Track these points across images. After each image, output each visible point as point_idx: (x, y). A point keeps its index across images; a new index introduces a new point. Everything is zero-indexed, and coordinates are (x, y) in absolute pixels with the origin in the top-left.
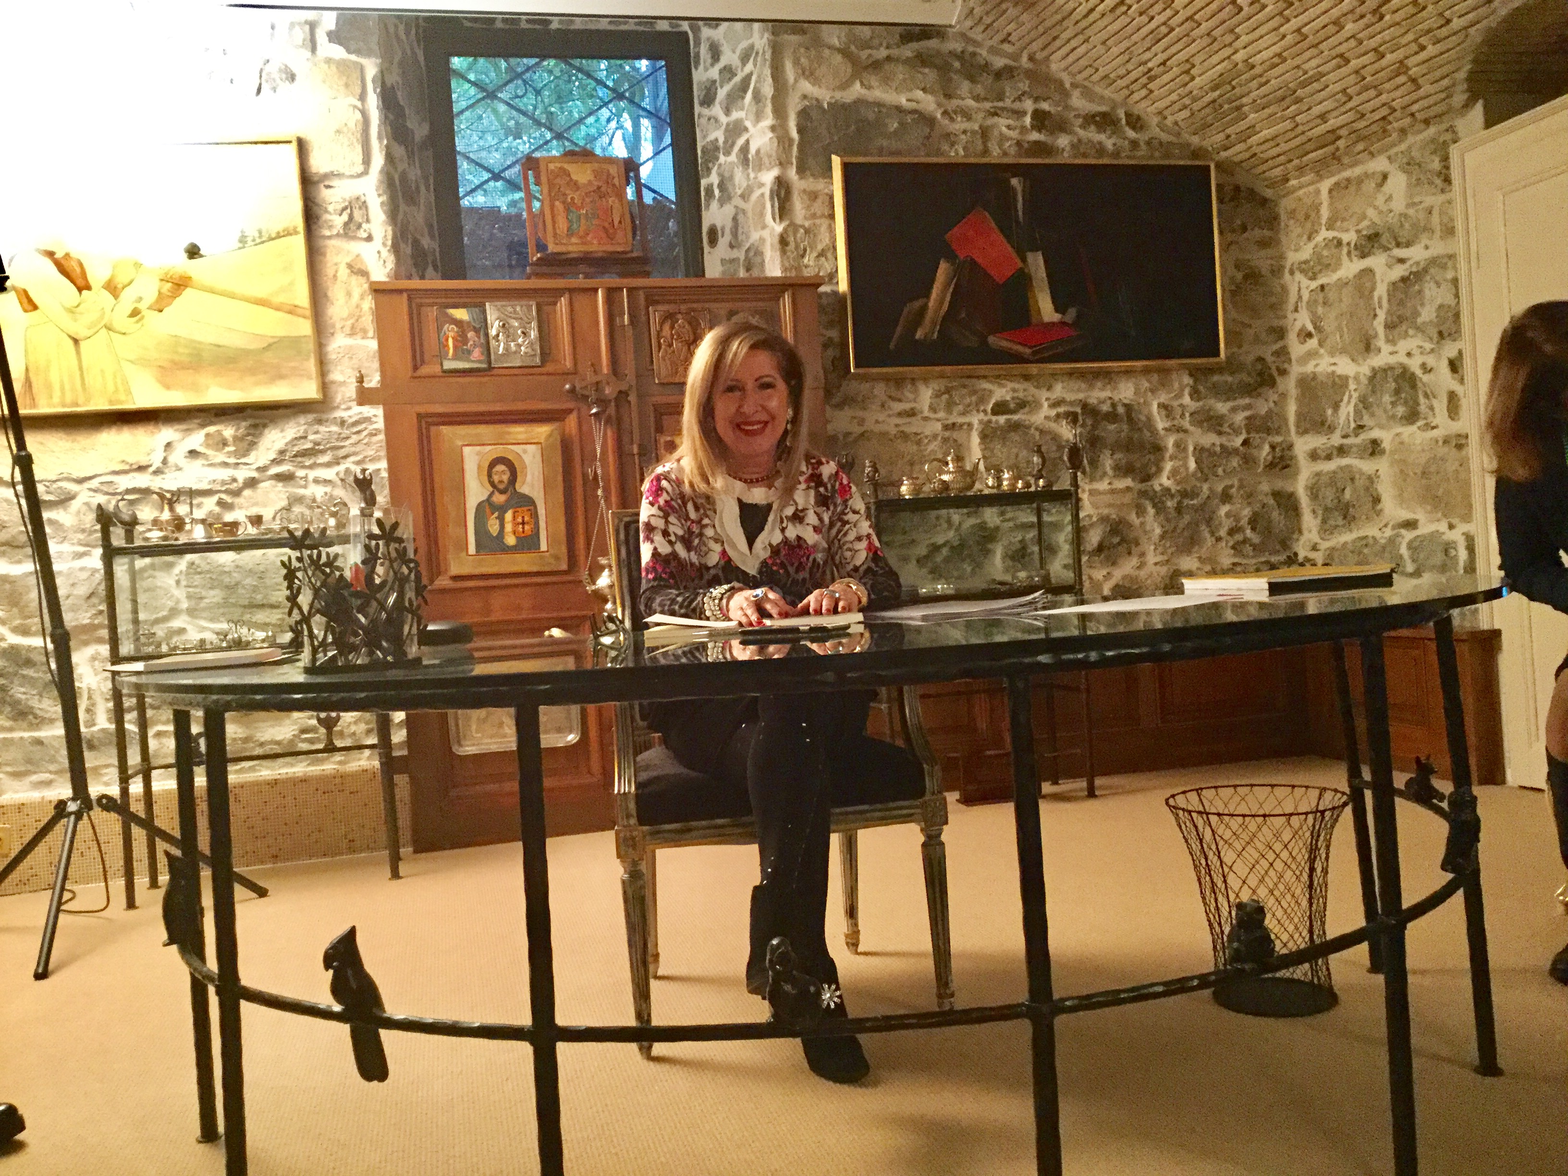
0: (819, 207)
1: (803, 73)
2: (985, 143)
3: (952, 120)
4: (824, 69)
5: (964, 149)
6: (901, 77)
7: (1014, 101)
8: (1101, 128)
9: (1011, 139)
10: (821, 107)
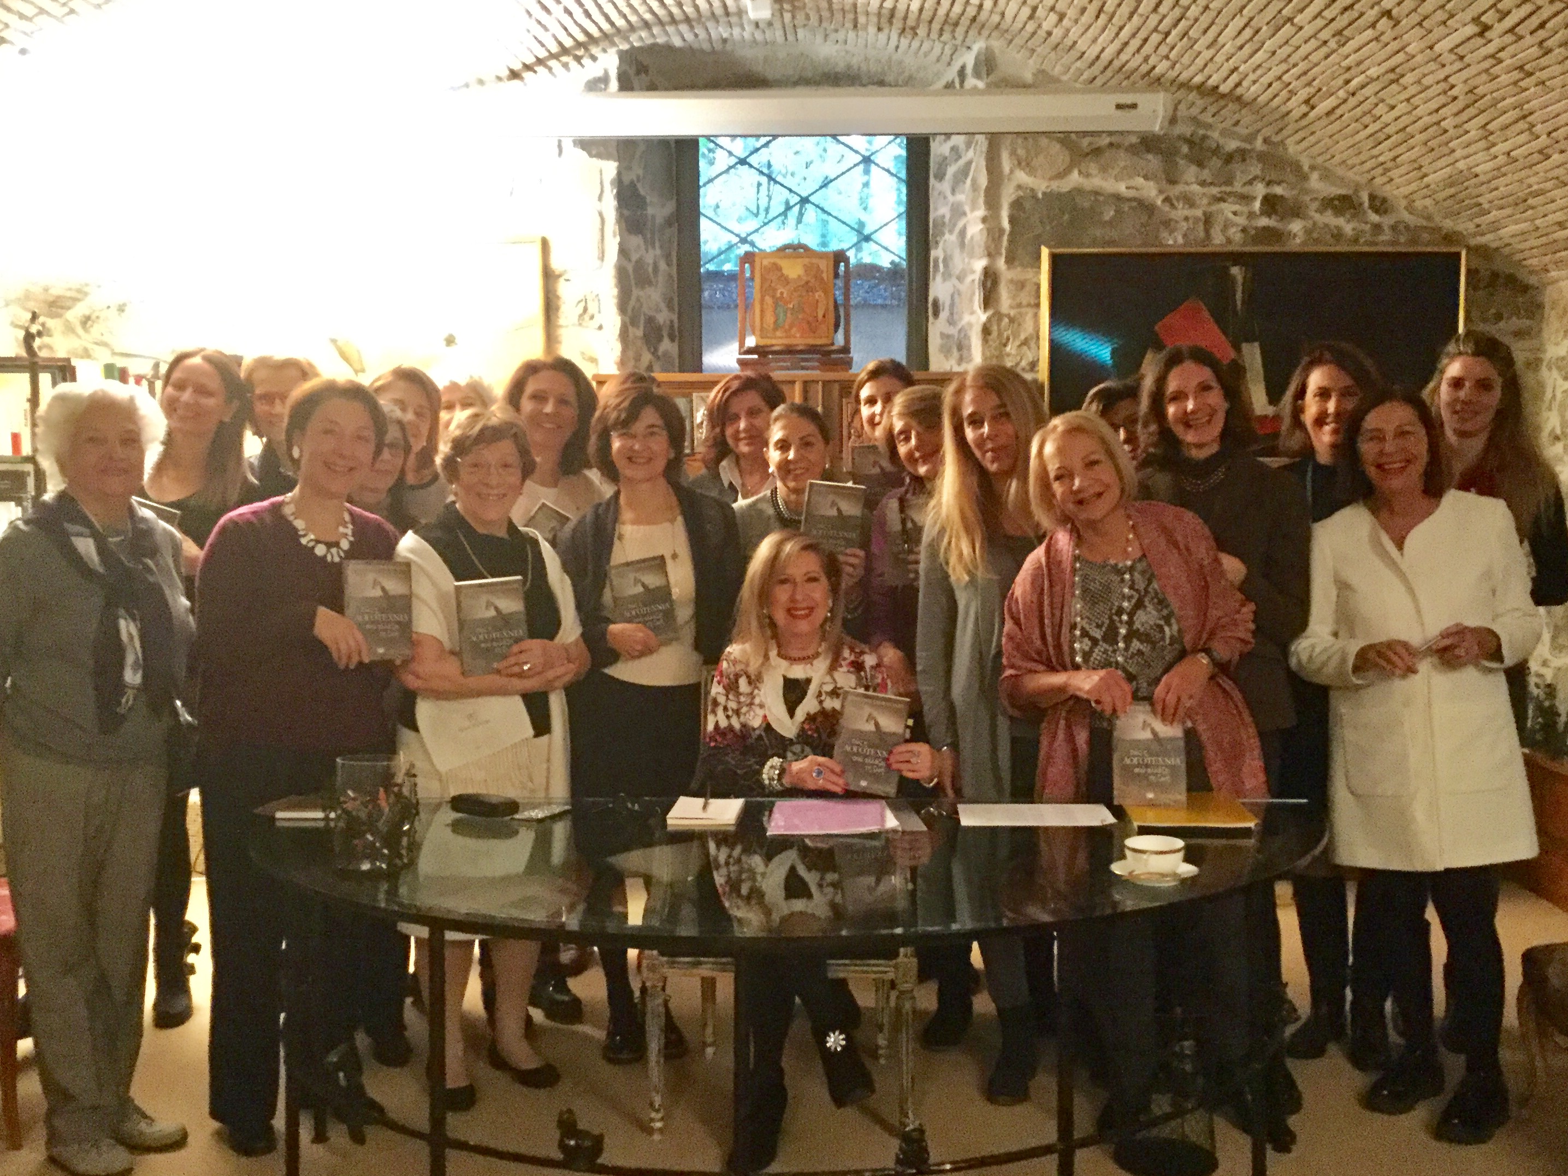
0: (1025, 297)
1: (1019, 164)
2: (1207, 231)
3: (1172, 206)
4: (1041, 158)
5: (1185, 236)
6: (1122, 164)
7: (1245, 184)
8: (1338, 212)
9: (1237, 225)
10: (1034, 197)
